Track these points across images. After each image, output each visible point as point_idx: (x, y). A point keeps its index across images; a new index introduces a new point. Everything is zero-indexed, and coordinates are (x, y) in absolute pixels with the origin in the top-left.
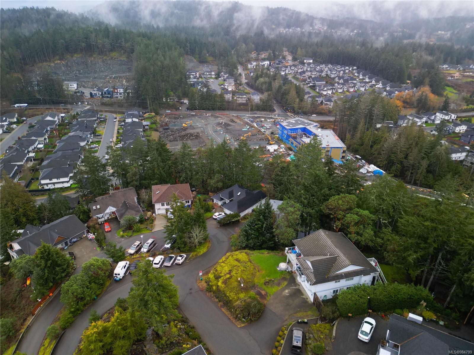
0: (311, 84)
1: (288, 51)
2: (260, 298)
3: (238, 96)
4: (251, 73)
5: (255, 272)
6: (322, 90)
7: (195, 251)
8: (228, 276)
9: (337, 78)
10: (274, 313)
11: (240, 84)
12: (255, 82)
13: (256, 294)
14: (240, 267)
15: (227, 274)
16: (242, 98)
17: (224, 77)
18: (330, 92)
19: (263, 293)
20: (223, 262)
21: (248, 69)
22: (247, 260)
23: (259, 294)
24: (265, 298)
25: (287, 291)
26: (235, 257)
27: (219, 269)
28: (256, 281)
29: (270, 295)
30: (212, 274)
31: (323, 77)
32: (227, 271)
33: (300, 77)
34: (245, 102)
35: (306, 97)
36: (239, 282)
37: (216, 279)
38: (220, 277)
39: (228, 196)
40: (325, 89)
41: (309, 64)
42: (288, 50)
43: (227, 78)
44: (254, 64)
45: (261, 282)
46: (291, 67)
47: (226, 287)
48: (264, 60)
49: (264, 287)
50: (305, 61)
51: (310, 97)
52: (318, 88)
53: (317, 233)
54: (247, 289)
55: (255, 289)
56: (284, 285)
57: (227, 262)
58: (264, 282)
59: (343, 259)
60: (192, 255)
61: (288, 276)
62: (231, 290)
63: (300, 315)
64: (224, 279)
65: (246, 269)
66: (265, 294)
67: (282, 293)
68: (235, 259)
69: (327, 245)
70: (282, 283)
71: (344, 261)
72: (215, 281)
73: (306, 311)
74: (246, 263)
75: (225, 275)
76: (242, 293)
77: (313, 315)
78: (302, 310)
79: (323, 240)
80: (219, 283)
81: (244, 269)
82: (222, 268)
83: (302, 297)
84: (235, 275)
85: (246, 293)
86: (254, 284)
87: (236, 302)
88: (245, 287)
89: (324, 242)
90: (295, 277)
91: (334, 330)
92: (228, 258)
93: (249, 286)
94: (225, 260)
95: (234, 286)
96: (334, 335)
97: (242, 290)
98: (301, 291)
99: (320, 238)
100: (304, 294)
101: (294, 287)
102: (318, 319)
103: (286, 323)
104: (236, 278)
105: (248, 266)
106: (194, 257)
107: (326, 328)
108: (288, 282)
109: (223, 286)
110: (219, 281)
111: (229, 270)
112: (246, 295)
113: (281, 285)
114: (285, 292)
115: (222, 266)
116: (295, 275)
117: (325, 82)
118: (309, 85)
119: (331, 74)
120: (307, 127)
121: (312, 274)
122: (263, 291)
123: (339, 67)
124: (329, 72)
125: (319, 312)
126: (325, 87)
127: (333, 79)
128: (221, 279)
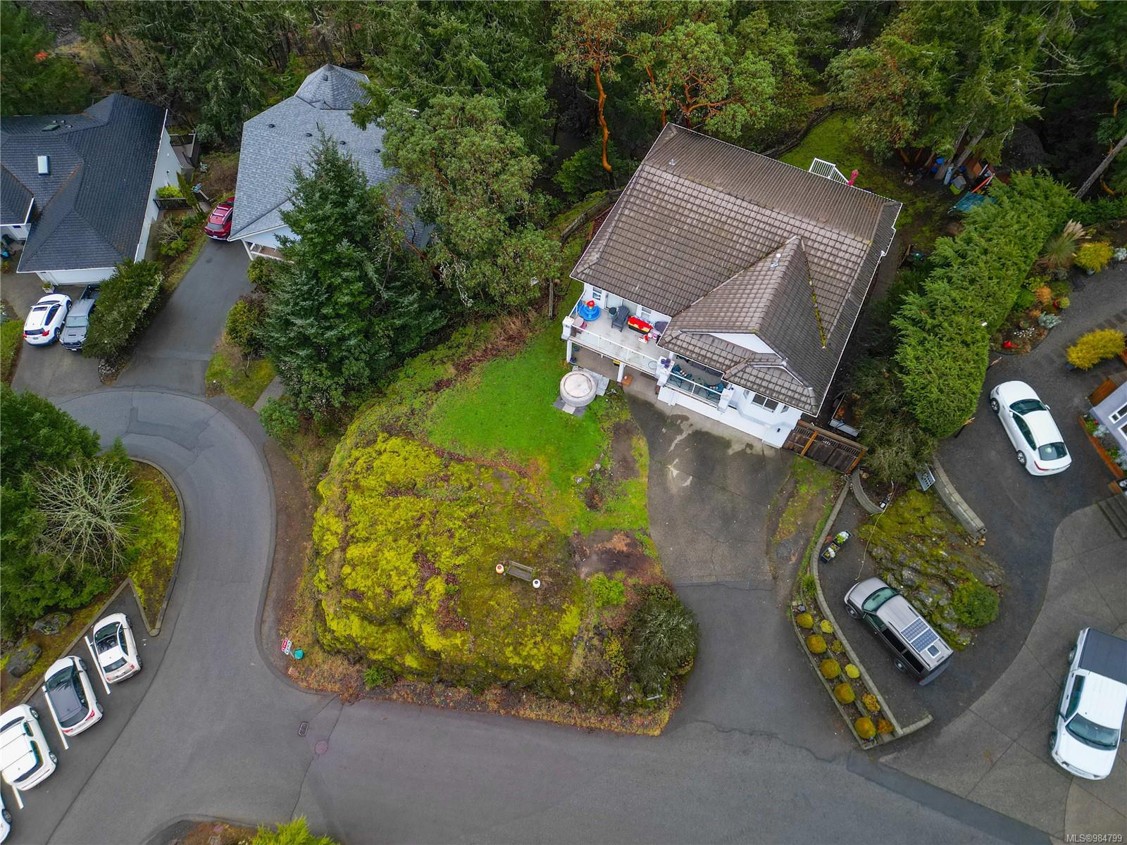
2: (630, 574)
5: (520, 491)
8: (438, 586)
10: (716, 585)
13: (605, 572)
14: (443, 510)
15: (423, 579)
19: (619, 544)
20: (346, 541)
22: (435, 460)
23: (614, 561)
24: (644, 558)
25: (673, 472)
27: (357, 580)
28: (557, 521)
29: (644, 532)
30: (342, 617)
32: (413, 568)
36: (511, 579)
38: (407, 610)
47: (477, 637)
49: (600, 518)
53: (644, 189)
54: (565, 582)
55: (583, 555)
56: (641, 455)
57: (361, 526)
58: (583, 505)
59: (825, 241)
60: (141, 586)
61: (622, 409)
62: (508, 634)
63: (789, 524)
64: (431, 609)
65: (478, 507)
66: (628, 541)
67: (666, 490)
68: (381, 490)
69: (724, 219)
70: (632, 453)
71: (838, 245)
72: (389, 636)
73: (791, 495)
74: (446, 479)
75: (419, 593)
76: (564, 611)
77: (823, 492)
78: (778, 499)
79: (689, 206)
80: (427, 641)
81: (471, 510)
82: (376, 570)
83: (730, 452)
84: (459, 560)
85: (576, 599)
86: (564, 542)
87: (570, 659)
88: (551, 580)
89: (700, 210)
90: (641, 397)
91: (955, 507)
92: (349, 507)
93: (556, 562)
94: (347, 529)
95: (510, 609)
96: (977, 523)
97: (552, 601)
98: (707, 434)
99: (672, 200)
100: (726, 435)
101: (679, 438)
102: (850, 493)
103: (784, 588)
104: (480, 569)
105: (466, 484)
106: (156, 586)
107: (922, 513)
108: (645, 434)
109: (458, 641)
110: (420, 632)
111: (410, 555)
112: (581, 604)
113: (635, 461)
114: (673, 479)
115: (365, 560)
116: (638, 389)
121: (777, 373)
122: (616, 539)
125: (830, 465)
128: (419, 618)
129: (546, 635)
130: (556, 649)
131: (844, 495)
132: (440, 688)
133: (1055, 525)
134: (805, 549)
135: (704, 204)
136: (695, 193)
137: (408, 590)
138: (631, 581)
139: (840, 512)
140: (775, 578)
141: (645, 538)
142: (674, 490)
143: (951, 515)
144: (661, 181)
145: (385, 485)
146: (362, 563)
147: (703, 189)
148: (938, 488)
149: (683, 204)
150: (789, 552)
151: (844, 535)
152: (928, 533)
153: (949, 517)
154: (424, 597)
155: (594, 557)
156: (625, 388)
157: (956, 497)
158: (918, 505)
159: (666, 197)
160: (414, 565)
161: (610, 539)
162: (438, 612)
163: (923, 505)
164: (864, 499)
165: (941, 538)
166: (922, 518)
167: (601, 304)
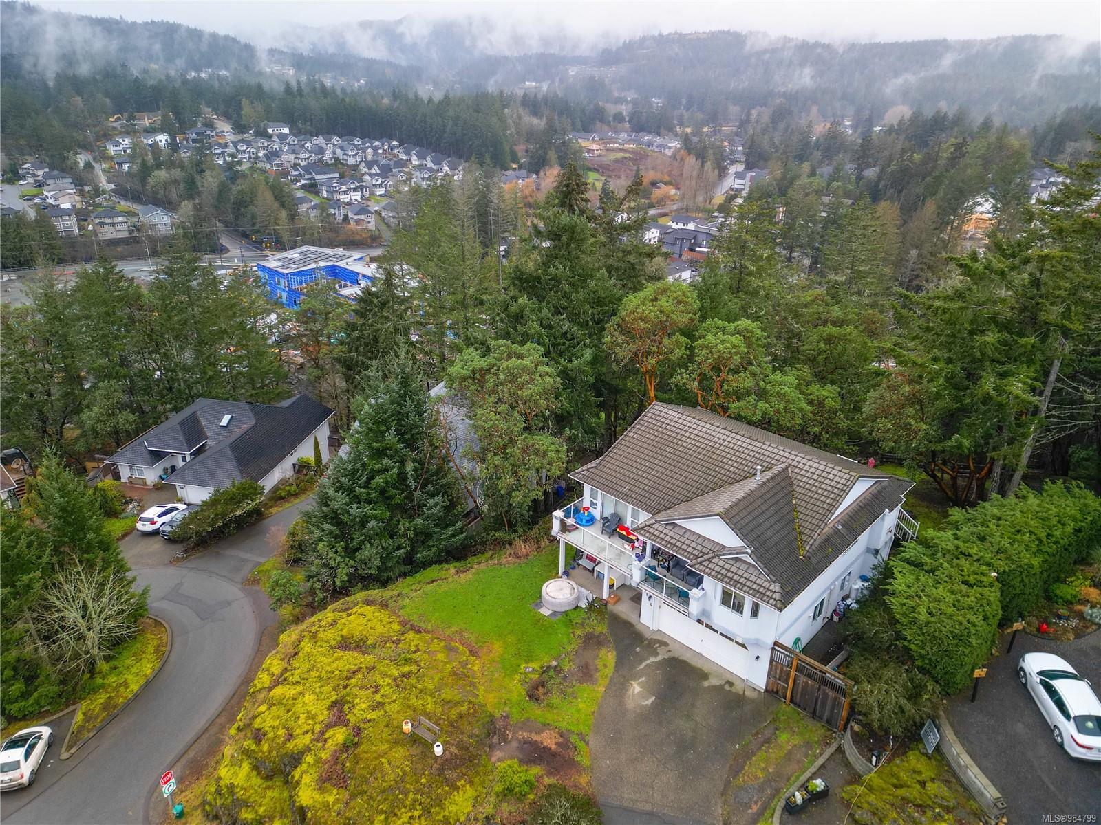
0: (303, 182)
1: (215, 110)
2: (550, 774)
3: (97, 221)
4: (120, 164)
5: (464, 664)
6: (336, 191)
7: (94, 690)
8: (339, 736)
9: (363, 164)
10: (651, 814)
11: (97, 192)
12: (144, 181)
13: (521, 762)
14: (380, 667)
15: (329, 726)
16: (113, 224)
17: (34, 175)
18: (356, 196)
19: (549, 740)
20: (279, 681)
21: (112, 158)
22: (396, 627)
23: (535, 754)
24: (572, 764)
25: (636, 688)
26: (330, 635)
27: (268, 720)
28: (489, 699)
29: (582, 736)
30: (235, 762)
31: (327, 165)
32: (324, 716)
33: (268, 166)
34: (126, 235)
35: (302, 209)
36: (414, 739)
37: (268, 778)
38: (295, 760)
39: (181, 437)
40: (344, 188)
41: (282, 137)
42: (213, 110)
43: (46, 177)
44: (126, 142)
45: (515, 697)
46: (235, 144)
47: (353, 797)
48: (151, 131)
49: (537, 712)
50: (270, 131)
51: (313, 208)
52: (324, 188)
53: (650, 420)
54: (471, 758)
55: (504, 738)
56: (605, 666)
57: (299, 671)
58: (524, 692)
59: (812, 470)
60: (84, 714)
61: (599, 622)
62: (386, 799)
63: (758, 768)
64: (321, 758)
65: (414, 668)
66: (561, 740)
67: (622, 703)
68: (333, 643)
69: (717, 446)
70: (597, 662)
71: (824, 474)
72: (269, 793)
73: (768, 741)
74: (397, 642)
75: (317, 740)
76: (457, 789)
77: (808, 745)
78: (750, 742)
79: (687, 434)
80: (300, 794)
81: (406, 669)
82: (289, 711)
83: (706, 684)
84: (372, 715)
85: (476, 780)
86: (487, 719)
88: (456, 752)
89: (697, 438)
90: (624, 616)
91: (965, 773)
92: (297, 653)
93: (470, 737)
94: (286, 670)
95: (399, 770)
96: (990, 792)
97: (449, 774)
98: (684, 662)
99: (673, 429)
100: (706, 668)
101: (652, 660)
102: (840, 750)
104: (387, 726)
105: (413, 649)
106: (97, 716)
107: (924, 776)
108: (617, 649)
109: (331, 799)
110: (298, 783)
111: (328, 703)
112: (479, 788)
113: (597, 670)
114: (634, 695)
115: (284, 701)
116: (623, 609)
117: (337, 175)
118: (298, 184)
119: (345, 157)
120: (337, 264)
121: (744, 567)
122: (546, 734)
123: (358, 142)
124: (339, 153)
125: (821, 718)
126: (341, 184)
127: (355, 167)
128: (304, 767)
129: (427, 811)
131: (830, 750)
134: (769, 798)
135: (701, 434)
136: (694, 426)
137: (308, 736)
138: (547, 780)
139: (823, 766)
141: (581, 744)
142: (630, 704)
143: (962, 786)
144: (667, 416)
145: (339, 639)
146: (280, 703)
147: (702, 424)
148: (945, 749)
149: (682, 433)
150: (750, 799)
151: (819, 784)
152: (929, 802)
153: (959, 788)
154: (320, 745)
155: (515, 744)
156: (610, 607)
157: (965, 759)
158: (920, 767)
159: (668, 427)
160: (326, 712)
161: (539, 732)
162: (326, 762)
163: (927, 770)
164: (852, 753)
165: (948, 810)
166: (923, 784)
167: (597, 513)
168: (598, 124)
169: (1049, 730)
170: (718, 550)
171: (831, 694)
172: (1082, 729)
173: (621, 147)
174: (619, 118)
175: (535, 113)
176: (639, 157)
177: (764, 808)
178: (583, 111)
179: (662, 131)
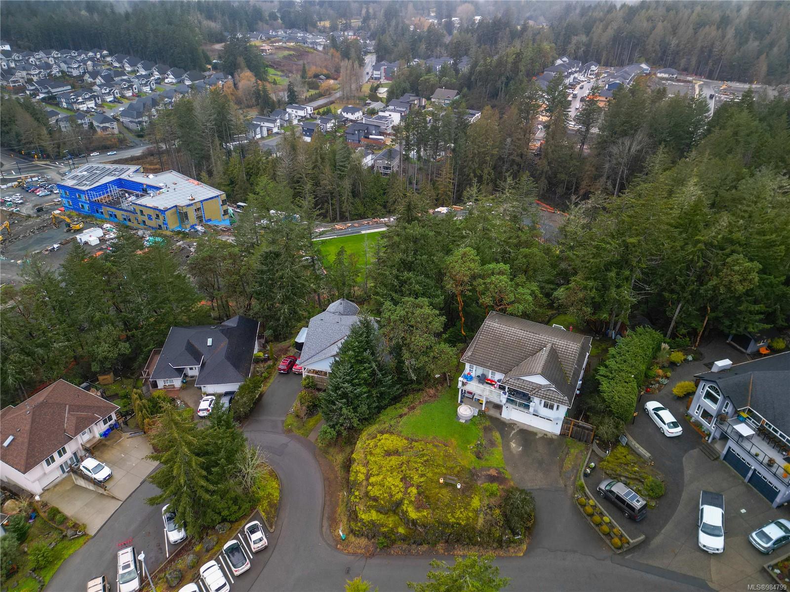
0: (42, 96)
2: (500, 484)
5: (446, 451)
6: (75, 102)
7: (258, 500)
8: (414, 491)
9: (87, 75)
10: (540, 489)
13: (489, 483)
14: (412, 460)
15: (406, 488)
18: (91, 104)
19: (493, 472)
20: (369, 475)
22: (406, 441)
23: (492, 479)
24: (505, 479)
25: (513, 445)
26: (376, 451)
27: (375, 492)
28: (465, 463)
29: (503, 468)
30: (367, 512)
31: (56, 78)
35: (52, 121)
36: (446, 484)
37: (386, 514)
38: (399, 503)
39: (190, 357)
40: (80, 99)
41: (6, 54)
45: (474, 460)
47: (434, 510)
49: (483, 463)
51: (61, 121)
52: (62, 100)
54: (471, 486)
55: (478, 476)
56: (497, 439)
57: (374, 469)
58: (475, 457)
59: (562, 345)
60: (264, 511)
61: (486, 421)
62: (448, 508)
63: (568, 464)
64: (411, 501)
65: (428, 457)
66: (497, 471)
67: (511, 452)
68: (383, 454)
70: (493, 438)
71: (567, 346)
72: (390, 519)
73: (567, 453)
74: (411, 448)
75: (405, 494)
76: (472, 498)
77: (581, 451)
78: (562, 455)
80: (410, 515)
81: (425, 459)
82: (384, 486)
83: (537, 437)
84: (422, 480)
85: (477, 493)
86: (469, 471)
87: (477, 520)
88: (465, 485)
90: (494, 416)
91: (638, 450)
92: (368, 462)
93: (466, 478)
94: (368, 471)
95: (448, 497)
96: (648, 455)
97: (467, 494)
98: (526, 430)
100: (535, 431)
101: (513, 432)
102: (593, 451)
103: (570, 490)
104: (432, 482)
105: (421, 449)
106: (271, 511)
107: (625, 454)
108: (498, 431)
109: (425, 514)
110: (407, 511)
111: (399, 479)
112: (480, 496)
113: (495, 441)
114: (514, 448)
116: (493, 412)
117: (69, 87)
118: (38, 97)
119: (70, 70)
120: (122, 177)
121: (552, 392)
122: (491, 471)
123: (74, 53)
124: (64, 66)
125: (582, 441)
126: (77, 96)
127: (80, 78)
128: (406, 505)
129: (466, 508)
130: (470, 514)
131: (590, 452)
132: (414, 546)
133: (683, 457)
134: (577, 473)
135: (512, 333)
137: (400, 493)
138: (501, 487)
139: (590, 458)
140: (565, 486)
141: (504, 471)
142: (515, 452)
143: (638, 455)
144: (494, 326)
145: (384, 452)
146: (377, 484)
148: (629, 443)
150: (570, 475)
151: (593, 464)
152: (629, 462)
154: (407, 496)
155: (483, 477)
156: (486, 413)
157: (637, 445)
158: (623, 451)
159: (496, 331)
160: (401, 483)
161: (489, 471)
162: (415, 501)
163: (625, 451)
164: (599, 451)
165: (635, 463)
166: (625, 456)
167: (473, 374)
168: (260, 23)
169: (659, 429)
170: (540, 387)
171: (587, 432)
172: (670, 427)
173: (284, 45)
174: (273, 17)
175: (210, 17)
176: (301, 54)
177: (576, 477)
178: (246, 13)
179: (310, 28)
